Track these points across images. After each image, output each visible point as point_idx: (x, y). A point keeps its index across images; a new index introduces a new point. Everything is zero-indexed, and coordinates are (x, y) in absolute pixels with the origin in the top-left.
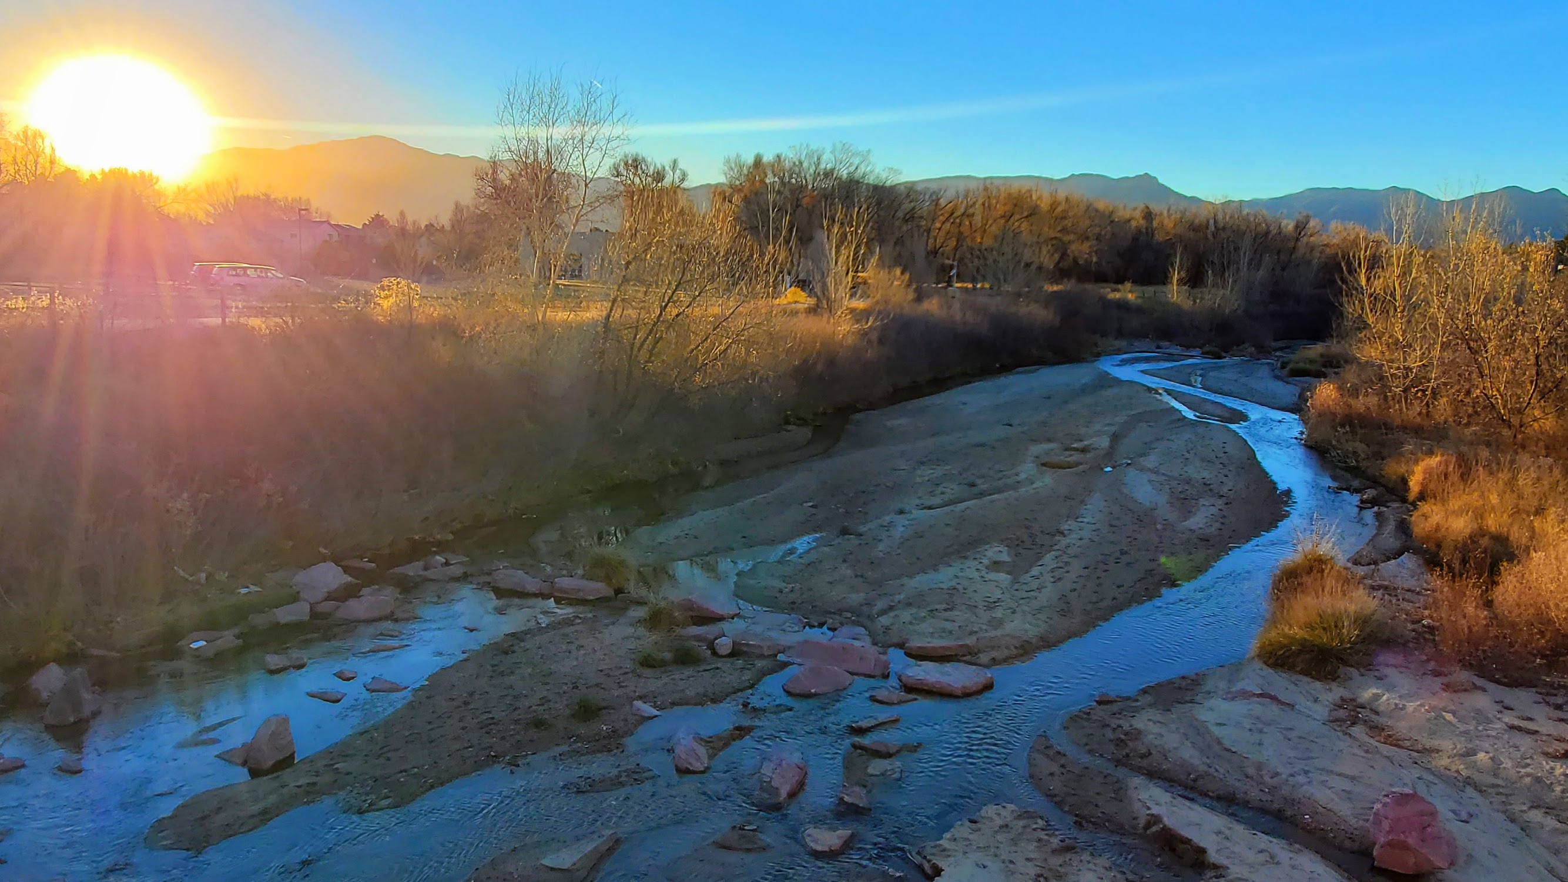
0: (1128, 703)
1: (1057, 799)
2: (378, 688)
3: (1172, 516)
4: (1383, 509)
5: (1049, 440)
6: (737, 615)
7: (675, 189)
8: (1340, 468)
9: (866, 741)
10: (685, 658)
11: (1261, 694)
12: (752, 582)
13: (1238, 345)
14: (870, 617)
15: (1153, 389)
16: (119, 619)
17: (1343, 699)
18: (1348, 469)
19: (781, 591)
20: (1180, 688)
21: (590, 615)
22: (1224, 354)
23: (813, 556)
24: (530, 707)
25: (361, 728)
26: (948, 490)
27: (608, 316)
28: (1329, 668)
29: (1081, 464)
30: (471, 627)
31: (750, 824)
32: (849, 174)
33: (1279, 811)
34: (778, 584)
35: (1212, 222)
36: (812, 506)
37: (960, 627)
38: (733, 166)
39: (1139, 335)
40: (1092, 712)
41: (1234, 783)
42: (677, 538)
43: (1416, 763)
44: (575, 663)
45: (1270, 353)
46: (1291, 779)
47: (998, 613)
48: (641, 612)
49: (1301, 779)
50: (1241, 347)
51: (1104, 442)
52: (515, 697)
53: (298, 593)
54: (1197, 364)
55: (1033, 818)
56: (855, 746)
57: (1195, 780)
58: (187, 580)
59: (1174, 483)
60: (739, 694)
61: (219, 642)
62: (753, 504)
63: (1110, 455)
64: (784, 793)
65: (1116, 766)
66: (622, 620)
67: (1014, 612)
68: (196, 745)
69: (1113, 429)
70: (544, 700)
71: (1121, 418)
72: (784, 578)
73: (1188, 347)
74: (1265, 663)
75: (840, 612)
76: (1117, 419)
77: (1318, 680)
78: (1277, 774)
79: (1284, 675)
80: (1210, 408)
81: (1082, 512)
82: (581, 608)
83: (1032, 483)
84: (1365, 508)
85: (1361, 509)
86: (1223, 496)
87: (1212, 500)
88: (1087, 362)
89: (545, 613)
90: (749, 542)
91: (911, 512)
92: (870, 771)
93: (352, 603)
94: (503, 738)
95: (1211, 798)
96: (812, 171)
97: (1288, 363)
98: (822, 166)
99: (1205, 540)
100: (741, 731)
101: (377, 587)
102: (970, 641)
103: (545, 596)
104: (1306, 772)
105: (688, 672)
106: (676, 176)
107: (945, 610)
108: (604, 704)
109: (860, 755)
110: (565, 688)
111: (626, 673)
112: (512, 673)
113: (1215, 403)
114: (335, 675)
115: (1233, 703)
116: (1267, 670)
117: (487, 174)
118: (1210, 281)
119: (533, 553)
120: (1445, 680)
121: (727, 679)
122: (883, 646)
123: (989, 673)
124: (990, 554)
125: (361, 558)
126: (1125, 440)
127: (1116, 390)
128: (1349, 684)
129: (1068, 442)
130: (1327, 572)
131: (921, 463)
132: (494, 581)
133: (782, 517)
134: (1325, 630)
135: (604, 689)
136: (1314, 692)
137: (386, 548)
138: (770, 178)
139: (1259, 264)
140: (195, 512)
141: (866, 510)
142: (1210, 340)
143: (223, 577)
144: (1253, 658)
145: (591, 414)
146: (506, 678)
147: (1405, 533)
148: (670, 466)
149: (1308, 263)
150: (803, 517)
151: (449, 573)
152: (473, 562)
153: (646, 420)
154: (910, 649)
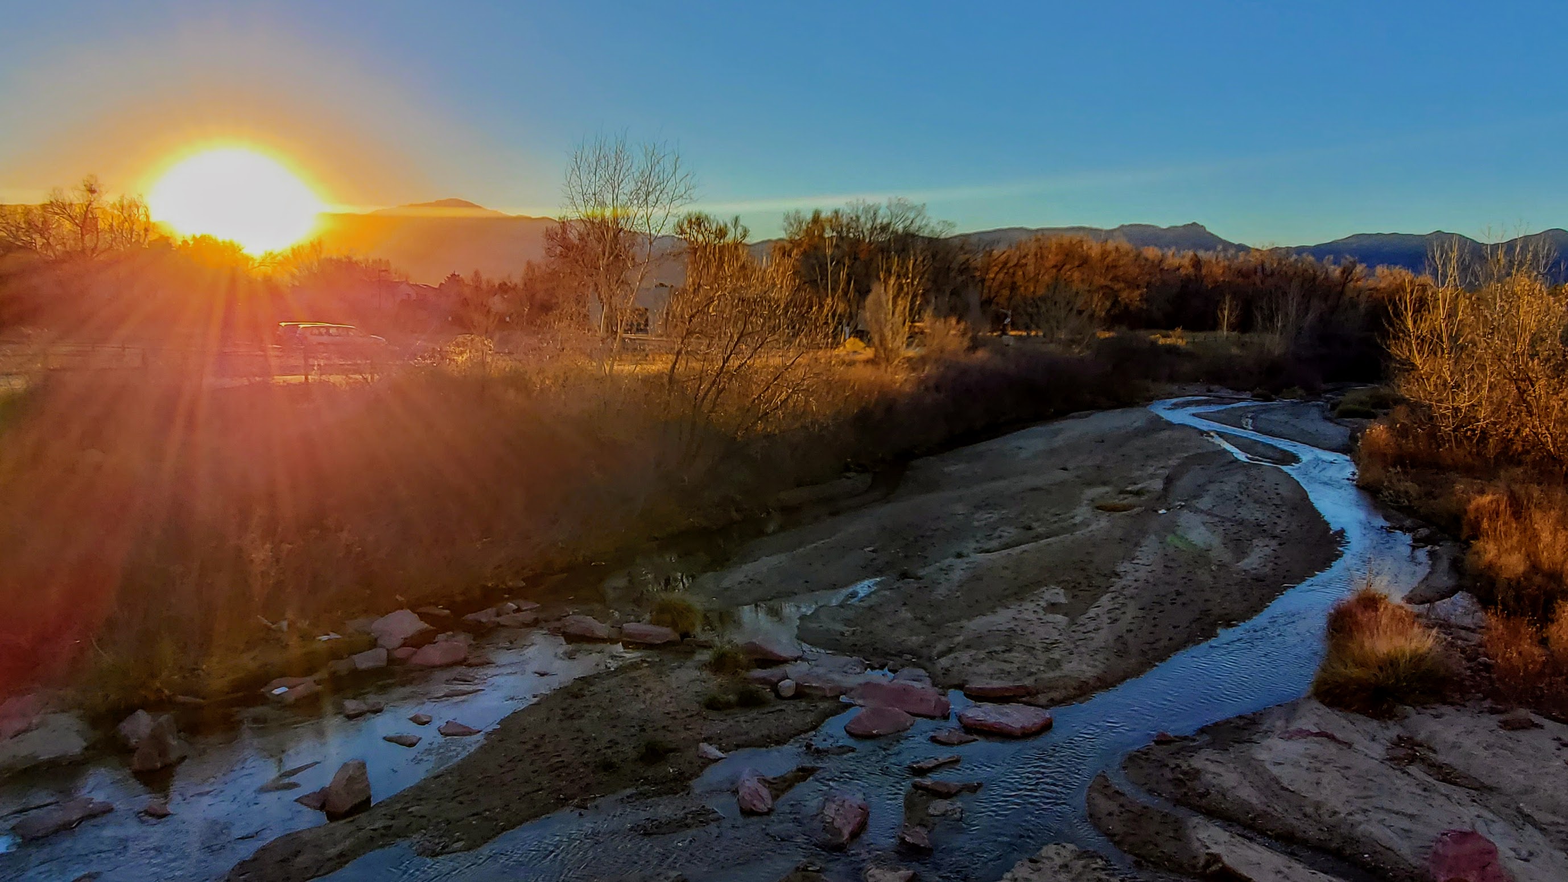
0: (1186, 743)
1: (1117, 838)
2: (454, 731)
3: (1227, 557)
4: (1438, 548)
5: (1104, 484)
6: (801, 658)
7: (739, 246)
8: (1393, 508)
9: (927, 781)
10: (749, 700)
11: (1317, 733)
12: (814, 625)
13: (1288, 388)
14: (930, 659)
15: (1205, 432)
16: (204, 667)
17: (1400, 738)
18: (1400, 509)
19: (842, 634)
20: (1238, 728)
21: (657, 660)
22: (1273, 396)
23: (874, 599)
24: (599, 750)
25: (437, 772)
26: (1005, 534)
27: (672, 370)
28: (1384, 707)
29: (1134, 507)
30: (542, 670)
31: (813, 864)
32: (905, 228)
33: (1338, 849)
34: (840, 627)
35: (1259, 268)
36: (873, 551)
37: (1018, 668)
38: (793, 221)
39: (1193, 379)
40: (1151, 752)
41: (1293, 820)
42: (741, 583)
43: (1474, 801)
44: (643, 706)
45: (1319, 395)
46: (1350, 817)
47: (1056, 655)
48: (705, 656)
49: (1358, 817)
50: (1291, 390)
51: (1158, 485)
52: (584, 740)
53: (376, 640)
54: (1247, 407)
55: (1092, 857)
56: (915, 786)
57: (1253, 819)
58: (269, 629)
59: (1228, 524)
60: (802, 736)
61: (299, 688)
62: (816, 549)
63: (1163, 497)
64: (846, 832)
65: (1175, 806)
66: (689, 663)
67: (1071, 653)
68: (277, 789)
69: (1167, 472)
70: (613, 743)
71: (1173, 462)
72: (847, 622)
73: (1238, 390)
74: (1322, 702)
75: (900, 654)
76: (1170, 462)
77: (1375, 718)
78: (1335, 813)
79: (1340, 714)
80: (1260, 449)
81: (1138, 553)
82: (648, 653)
83: (1088, 526)
84: (1418, 547)
85: (1414, 547)
86: (1276, 537)
87: (1267, 541)
88: (1139, 406)
90: (812, 587)
92: (931, 811)
93: (428, 648)
94: (572, 781)
95: (1270, 837)
96: (869, 226)
97: (1337, 404)
98: (879, 221)
99: (1258, 579)
100: (804, 773)
101: (451, 633)
102: (1028, 682)
103: (613, 641)
104: (1365, 811)
105: (754, 713)
106: (738, 233)
107: (1003, 652)
108: (670, 746)
109: (922, 795)
110: (633, 730)
111: (692, 716)
112: (582, 716)
113: (1264, 444)
114: (411, 719)
115: (1290, 742)
116: (1324, 710)
117: (557, 234)
118: (1259, 327)
119: (602, 599)
120: (1502, 717)
121: (791, 721)
122: (943, 688)
123: (1047, 714)
124: (1047, 596)
125: (436, 605)
126: (1178, 483)
127: (1168, 433)
128: (1406, 722)
129: (1122, 485)
130: (1381, 610)
131: (979, 507)
132: (564, 626)
133: (843, 562)
134: (1381, 669)
135: (671, 732)
136: (1371, 731)
137: (460, 595)
138: (828, 233)
139: (1307, 309)
140: (278, 563)
141: (926, 554)
142: (1261, 384)
143: (304, 624)
144: (1309, 697)
145: (658, 464)
146: (576, 722)
147: (1459, 572)
148: (734, 514)
149: (1355, 306)
150: (862, 562)
151: (521, 619)
152: (544, 608)
153: (710, 468)
154: (969, 690)
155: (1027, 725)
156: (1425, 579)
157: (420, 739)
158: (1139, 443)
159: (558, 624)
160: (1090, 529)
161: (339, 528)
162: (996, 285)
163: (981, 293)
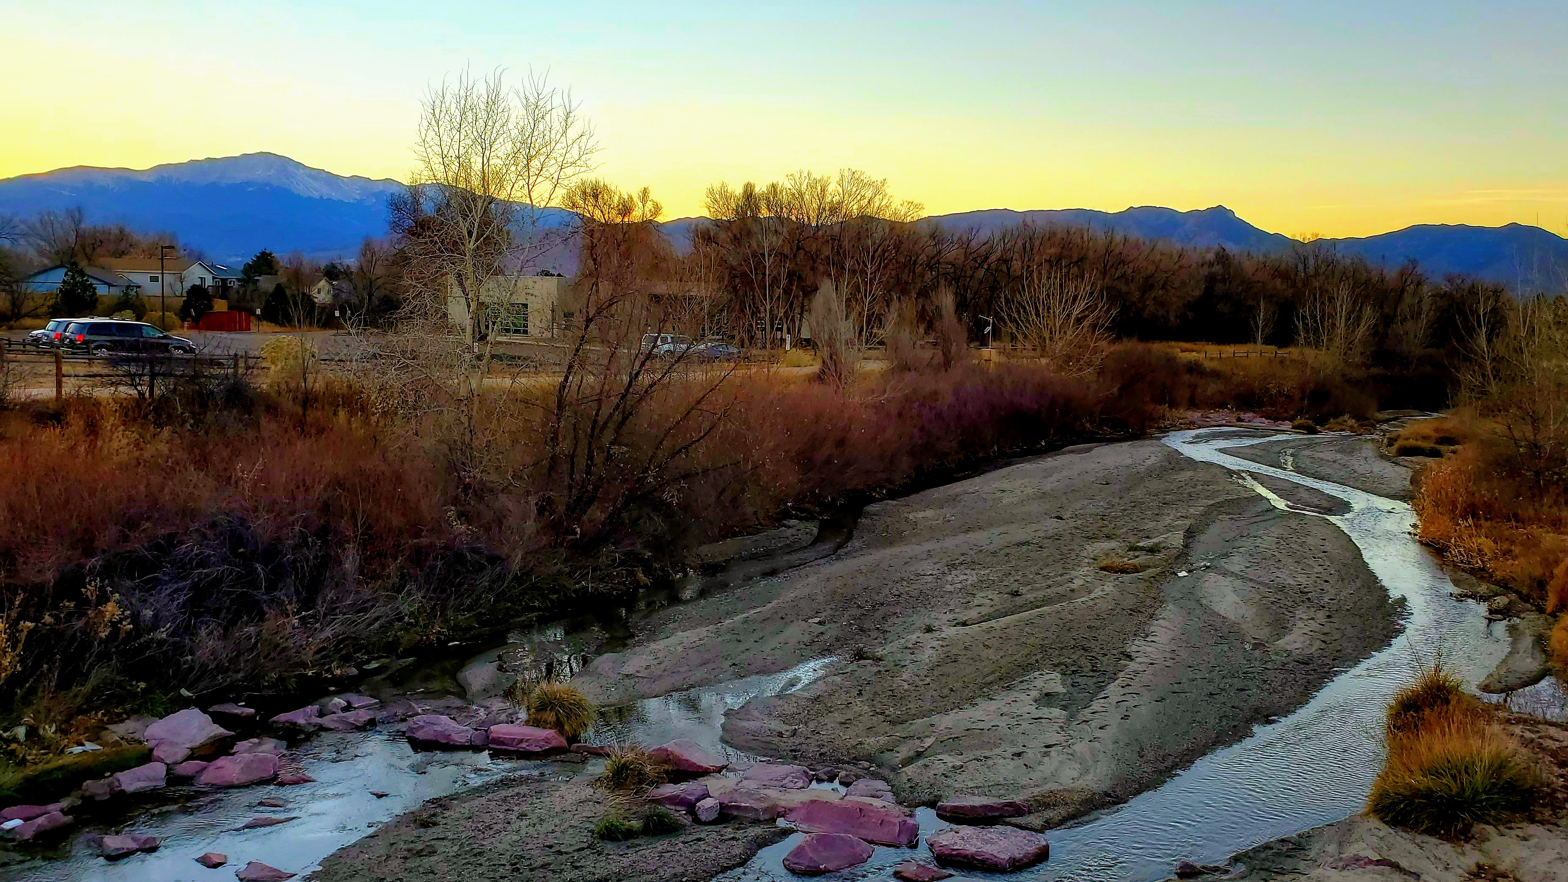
0: (1217, 875)
2: (256, 876)
3: (1264, 633)
4: (1518, 621)
5: (1109, 537)
6: (724, 767)
7: (647, 226)
8: (1463, 570)
10: (658, 827)
11: (1378, 861)
12: (745, 724)
13: (1336, 417)
14: (892, 768)
15: (1234, 472)
17: (1478, 866)
18: (1473, 572)
19: (780, 734)
20: (1279, 854)
22: (1318, 428)
23: (821, 687)
26: (986, 602)
27: (563, 386)
28: (1460, 826)
29: (1149, 567)
32: (860, 208)
34: (776, 725)
36: (820, 623)
38: (718, 197)
39: (1219, 404)
42: (648, 667)
44: (515, 838)
45: (1374, 426)
48: (599, 768)
50: (1340, 420)
51: (1176, 540)
53: (151, 750)
54: (1287, 441)
59: (1264, 591)
61: (40, 820)
62: (746, 621)
63: (1183, 555)
66: (578, 778)
69: (1188, 522)
71: (1196, 510)
72: (785, 718)
73: (1276, 418)
74: (1382, 819)
75: (855, 760)
76: (1192, 510)
77: (1448, 840)
79: (1403, 834)
80: (1305, 495)
81: (1152, 629)
82: (522, 763)
83: (1090, 592)
84: (1495, 620)
85: (1490, 621)
86: (1324, 607)
87: (1312, 612)
88: (1152, 438)
89: (477, 771)
90: (741, 672)
91: (940, 630)
93: (222, 761)
96: (815, 205)
97: (1396, 440)
98: (828, 199)
99: (1302, 662)
101: (256, 740)
102: (1018, 797)
103: (477, 749)
105: (662, 844)
106: (647, 209)
111: (583, 849)
112: (433, 853)
113: (1309, 489)
114: (197, 860)
115: (1345, 873)
116: (1385, 830)
117: (406, 204)
118: (1302, 340)
119: (462, 692)
121: (713, 854)
122: (909, 806)
123: (1041, 840)
124: (1039, 683)
125: (236, 701)
126: (1202, 538)
127: (1189, 474)
128: (1486, 846)
129: (1132, 539)
130: (1453, 702)
131: (952, 566)
132: (411, 729)
133: (782, 637)
134: (1454, 777)
135: (554, 871)
136: (1444, 858)
137: (269, 687)
138: (764, 213)
139: (1359, 318)
140: (14, 648)
141: (886, 627)
142: (1300, 412)
143: (49, 731)
144: (1367, 814)
145: (541, 511)
146: (426, 860)
147: (1545, 651)
148: (640, 575)
149: (1416, 315)
150: (806, 638)
151: (351, 720)
152: (383, 705)
153: (611, 517)
154: (943, 808)
155: (1018, 855)
156: (1504, 661)
158: (1155, 485)
159: (403, 727)
160: (1092, 596)
161: (103, 599)
162: (974, 284)
163: (956, 294)
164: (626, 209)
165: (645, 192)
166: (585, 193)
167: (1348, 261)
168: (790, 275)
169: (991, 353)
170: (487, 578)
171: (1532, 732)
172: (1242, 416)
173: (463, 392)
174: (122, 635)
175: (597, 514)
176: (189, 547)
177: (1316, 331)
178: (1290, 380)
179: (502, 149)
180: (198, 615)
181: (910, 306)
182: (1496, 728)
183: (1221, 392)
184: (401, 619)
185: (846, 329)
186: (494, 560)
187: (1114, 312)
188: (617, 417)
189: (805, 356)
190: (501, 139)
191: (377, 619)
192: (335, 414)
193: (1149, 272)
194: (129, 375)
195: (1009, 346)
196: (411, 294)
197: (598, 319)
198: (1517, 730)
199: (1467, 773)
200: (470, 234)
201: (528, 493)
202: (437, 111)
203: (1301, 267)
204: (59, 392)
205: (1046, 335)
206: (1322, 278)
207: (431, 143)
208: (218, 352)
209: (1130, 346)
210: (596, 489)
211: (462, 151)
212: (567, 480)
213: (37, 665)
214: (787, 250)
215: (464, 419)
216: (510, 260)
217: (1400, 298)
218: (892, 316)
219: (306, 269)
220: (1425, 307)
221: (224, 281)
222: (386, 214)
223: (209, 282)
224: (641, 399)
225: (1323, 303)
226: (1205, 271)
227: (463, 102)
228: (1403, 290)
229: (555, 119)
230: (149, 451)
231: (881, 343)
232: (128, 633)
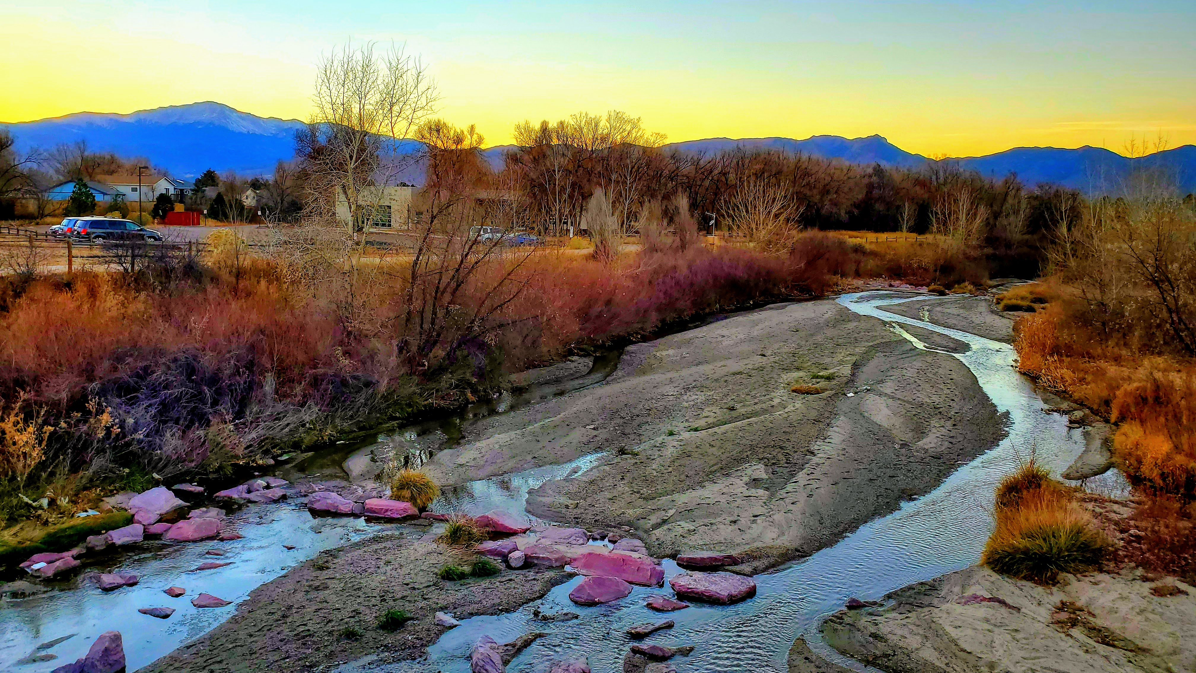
0: (874, 607)
2: (206, 603)
3: (908, 437)
4: (1090, 428)
5: (798, 369)
6: (528, 529)
7: (473, 151)
8: (1051, 392)
9: (644, 645)
10: (482, 571)
11: (990, 598)
12: (542, 499)
13: (959, 284)
14: (645, 530)
15: (887, 323)
17: (1063, 603)
18: (1057, 393)
19: (567, 507)
20: (920, 593)
22: (947, 291)
23: (595, 474)
24: (342, 620)
25: (189, 641)
26: (711, 414)
27: (415, 263)
28: (1049, 574)
29: (826, 390)
32: (623, 138)
34: (564, 500)
36: (594, 429)
38: (523, 131)
39: (876, 275)
40: (844, 616)
42: (475, 459)
43: (1130, 662)
44: (383, 578)
45: (986, 290)
48: (441, 529)
50: (962, 286)
51: (846, 370)
52: (329, 610)
53: (133, 516)
54: (924, 301)
56: (634, 651)
58: (31, 505)
59: (909, 407)
60: (531, 604)
61: (57, 564)
62: (542, 427)
63: (851, 381)
65: (866, 666)
66: (426, 536)
68: (34, 661)
69: (854, 358)
70: (355, 613)
71: (860, 350)
72: (570, 495)
73: (916, 285)
74: (993, 569)
75: (619, 525)
76: (857, 350)
77: (1040, 584)
79: (1009, 580)
80: (937, 339)
81: (829, 433)
82: (389, 526)
83: (785, 408)
84: (1074, 428)
85: (1070, 428)
86: (951, 418)
87: (942, 422)
88: (828, 299)
90: (539, 462)
91: (679, 434)
93: (181, 524)
94: (318, 649)
96: (591, 136)
97: (1002, 300)
98: (600, 132)
99: (936, 457)
101: (204, 509)
102: (734, 551)
103: (356, 516)
105: (485, 583)
106: (473, 140)
108: (409, 615)
109: (640, 659)
110: (373, 600)
111: (429, 586)
112: (327, 588)
113: (941, 335)
114: (165, 592)
115: (966, 607)
116: (995, 576)
117: (307, 137)
118: (935, 230)
119: (346, 476)
120: (1153, 585)
121: (520, 590)
122: (657, 558)
123: (751, 582)
125: (191, 482)
126: (864, 369)
127: (855, 324)
128: (1067, 588)
129: (815, 370)
130: (1044, 486)
131: (687, 389)
132: (311, 502)
133: (568, 439)
134: (1044, 539)
135: (410, 601)
136: (1038, 597)
137: (213, 472)
138: (555, 142)
139: (975, 214)
140: (40, 444)
141: (641, 432)
142: (934, 280)
143: (64, 502)
144: (982, 565)
145: (400, 350)
146: (321, 593)
147: (1110, 450)
148: (469, 395)
149: (1016, 212)
150: (585, 439)
151: (270, 495)
152: (291, 485)
153: (448, 354)
154: (682, 559)
155: (734, 593)
156: (1080, 457)
157: (174, 610)
158: (830, 332)
159: (305, 500)
160: (787, 410)
161: (100, 411)
162: (702, 190)
163: (689, 197)
164: (459, 140)
165: (472, 129)
166: (430, 128)
167: (967, 174)
168: (573, 185)
169: (714, 240)
170: (363, 396)
171: (1102, 508)
172: (893, 283)
173: (347, 268)
174: (113, 436)
175: (439, 352)
176: (158, 375)
177: (945, 224)
178: (927, 258)
179: (373, 98)
180: (165, 422)
181: (656, 206)
182: (1075, 504)
183: (877, 266)
184: (304, 425)
185: (612, 222)
186: (368, 384)
187: (802, 210)
188: (453, 284)
189: (583, 242)
190: (372, 92)
191: (288, 424)
192: (258, 282)
193: (826, 182)
194: (117, 256)
195: (727, 234)
196: (311, 199)
197: (439, 217)
198: (1090, 506)
199: (1054, 536)
200: (351, 157)
201: (391, 338)
202: (328, 72)
203: (934, 177)
204: (70, 267)
205: (754, 226)
206: (949, 186)
207: (324, 95)
208: (178, 240)
209: (813, 234)
210: (439, 335)
211: (345, 100)
212: (418, 328)
213: (56, 456)
214: (570, 167)
215: (347, 286)
216: (377, 175)
217: (1005, 199)
218: (645, 213)
219: (238, 182)
220: (1023, 205)
221: (182, 190)
222: (293, 143)
223: (172, 191)
224: (469, 273)
225: (950, 203)
226: (866, 181)
227: (346, 66)
228: (1006, 194)
229: (410, 78)
230: (132, 308)
231: (637, 232)
232: (117, 435)
